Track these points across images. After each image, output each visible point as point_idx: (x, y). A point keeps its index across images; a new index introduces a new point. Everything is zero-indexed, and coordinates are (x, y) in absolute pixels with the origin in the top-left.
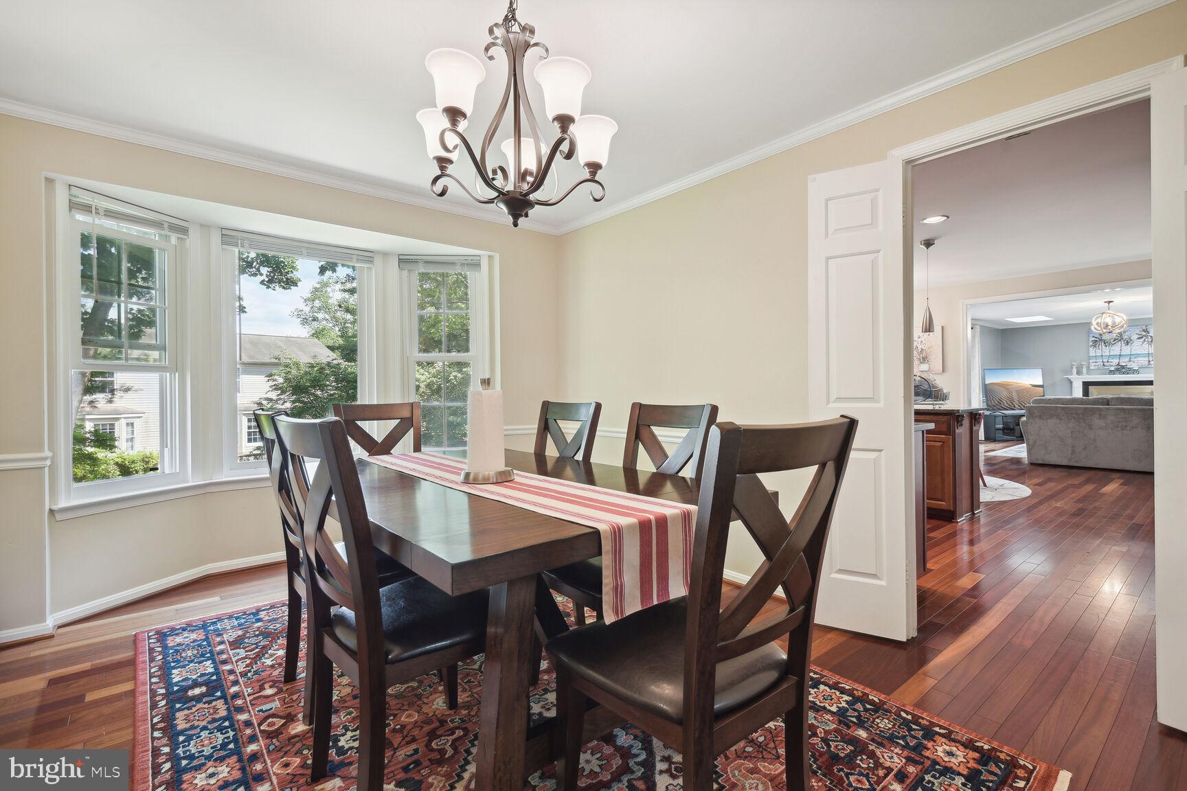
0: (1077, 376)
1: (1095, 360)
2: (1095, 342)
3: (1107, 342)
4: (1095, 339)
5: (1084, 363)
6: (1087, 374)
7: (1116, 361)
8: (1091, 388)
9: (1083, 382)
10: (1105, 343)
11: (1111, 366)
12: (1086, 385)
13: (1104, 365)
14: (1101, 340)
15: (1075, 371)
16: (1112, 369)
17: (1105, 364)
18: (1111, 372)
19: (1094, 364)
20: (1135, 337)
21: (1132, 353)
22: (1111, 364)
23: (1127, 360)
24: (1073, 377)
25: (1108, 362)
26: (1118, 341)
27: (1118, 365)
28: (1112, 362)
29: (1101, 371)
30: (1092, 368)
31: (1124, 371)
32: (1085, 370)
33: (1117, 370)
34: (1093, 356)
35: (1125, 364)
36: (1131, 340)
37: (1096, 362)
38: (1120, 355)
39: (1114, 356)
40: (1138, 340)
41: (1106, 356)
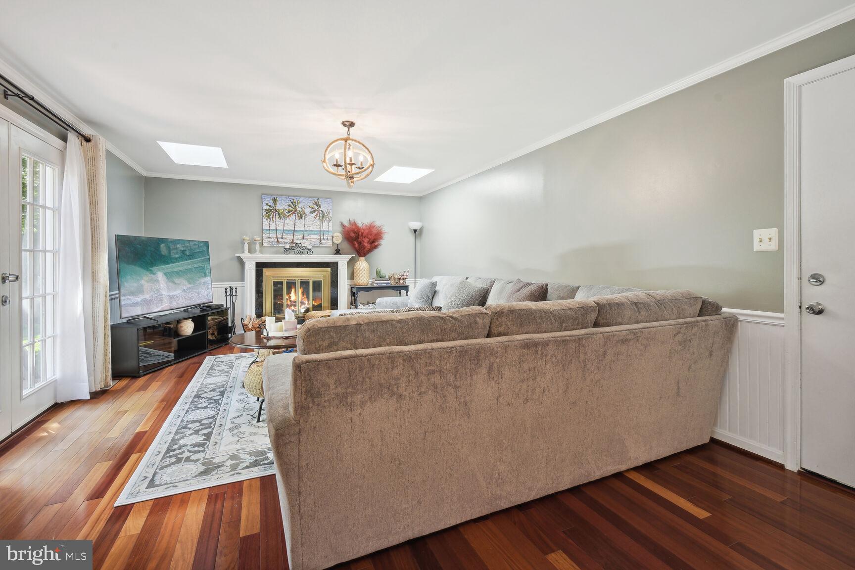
0: (249, 255)
1: (268, 235)
2: (268, 211)
3: (282, 213)
4: (268, 207)
5: (258, 238)
6: (261, 252)
7: (289, 238)
8: (266, 272)
9: (256, 262)
10: (279, 214)
11: (285, 243)
12: (260, 267)
13: (278, 241)
14: (276, 210)
15: (246, 247)
16: (287, 246)
17: (280, 240)
18: (286, 251)
19: (269, 240)
20: (308, 210)
21: (306, 229)
22: (286, 241)
23: (301, 237)
24: (245, 256)
25: (282, 238)
26: (292, 214)
27: (292, 242)
28: (286, 238)
29: (275, 249)
30: (265, 244)
31: (298, 249)
32: (258, 246)
33: (292, 248)
34: (267, 230)
35: (299, 242)
36: (305, 214)
37: (270, 238)
38: (294, 231)
39: (288, 231)
40: (311, 215)
41: (280, 230)
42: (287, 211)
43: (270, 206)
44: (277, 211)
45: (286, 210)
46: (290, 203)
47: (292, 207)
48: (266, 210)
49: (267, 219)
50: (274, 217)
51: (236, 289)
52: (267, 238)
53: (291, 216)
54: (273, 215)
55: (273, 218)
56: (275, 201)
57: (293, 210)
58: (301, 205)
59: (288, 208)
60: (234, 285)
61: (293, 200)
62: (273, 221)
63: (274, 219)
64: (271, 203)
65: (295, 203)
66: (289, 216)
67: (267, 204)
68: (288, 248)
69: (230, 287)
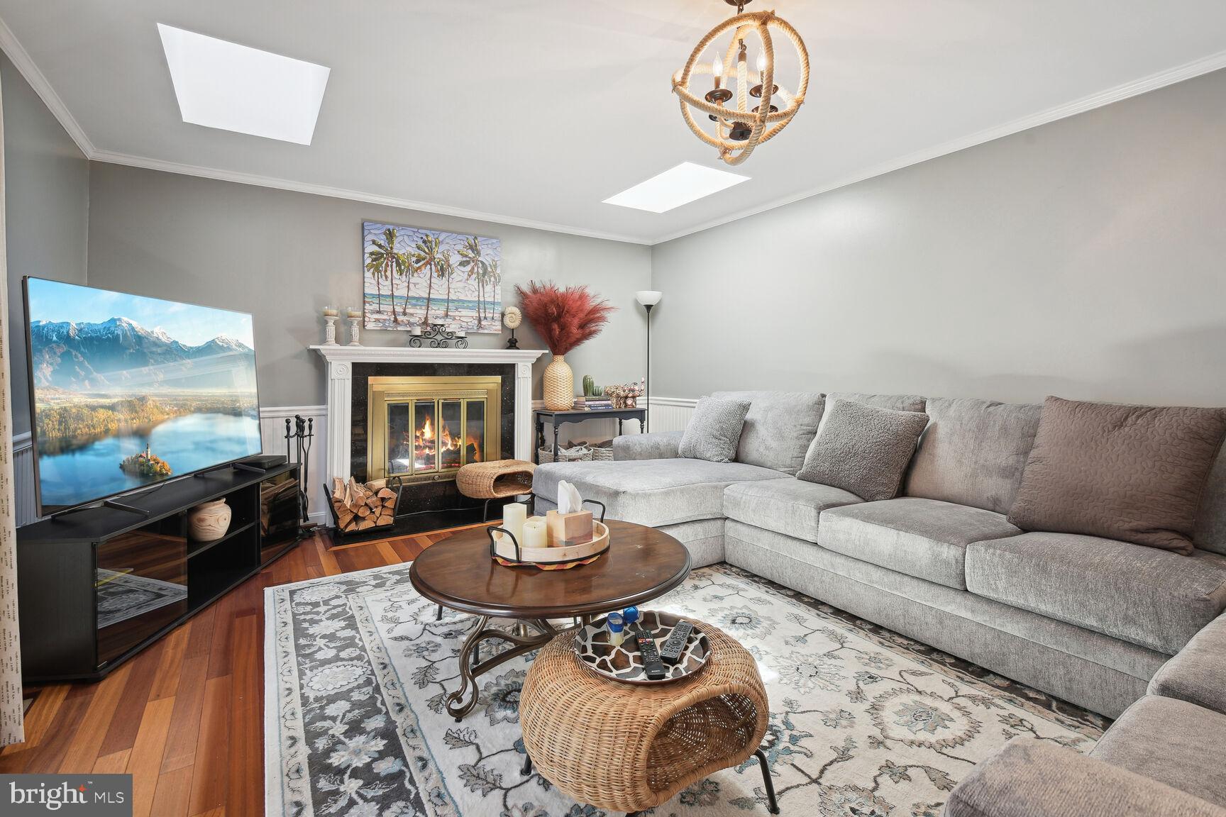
0: (338, 347)
1: (375, 307)
2: (377, 257)
3: (404, 262)
4: (376, 249)
5: (355, 312)
6: (361, 342)
7: (419, 313)
8: (377, 383)
9: (353, 364)
10: (398, 264)
11: (410, 324)
12: (362, 372)
13: (396, 321)
14: (392, 255)
16: (416, 331)
17: (400, 318)
18: (414, 340)
19: (377, 316)
20: (455, 259)
21: (452, 297)
22: (412, 320)
23: (441, 312)
24: (329, 349)
25: (405, 314)
26: (425, 264)
27: (425, 323)
28: (412, 315)
29: (389, 337)
30: (370, 326)
31: (439, 337)
32: (356, 330)
33: (425, 335)
34: (373, 296)
35: (439, 322)
36: (449, 266)
37: (379, 312)
38: (429, 299)
39: (418, 299)
40: (462, 268)
41: (401, 297)
42: (414, 259)
43: (380, 246)
44: (394, 257)
45: (413, 256)
46: (420, 243)
47: (425, 252)
48: (372, 254)
49: (373, 274)
50: (389, 268)
51: (310, 420)
52: (373, 312)
53: (423, 268)
54: (387, 265)
55: (386, 271)
56: (390, 235)
57: (427, 257)
58: (442, 248)
59: (417, 252)
60: (306, 411)
61: (427, 236)
62: (386, 277)
63: (389, 273)
64: (382, 240)
65: (431, 242)
66: (419, 268)
67: (374, 242)
68: (420, 334)
69: (297, 417)
